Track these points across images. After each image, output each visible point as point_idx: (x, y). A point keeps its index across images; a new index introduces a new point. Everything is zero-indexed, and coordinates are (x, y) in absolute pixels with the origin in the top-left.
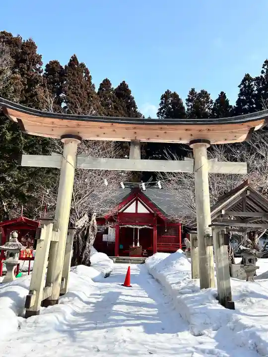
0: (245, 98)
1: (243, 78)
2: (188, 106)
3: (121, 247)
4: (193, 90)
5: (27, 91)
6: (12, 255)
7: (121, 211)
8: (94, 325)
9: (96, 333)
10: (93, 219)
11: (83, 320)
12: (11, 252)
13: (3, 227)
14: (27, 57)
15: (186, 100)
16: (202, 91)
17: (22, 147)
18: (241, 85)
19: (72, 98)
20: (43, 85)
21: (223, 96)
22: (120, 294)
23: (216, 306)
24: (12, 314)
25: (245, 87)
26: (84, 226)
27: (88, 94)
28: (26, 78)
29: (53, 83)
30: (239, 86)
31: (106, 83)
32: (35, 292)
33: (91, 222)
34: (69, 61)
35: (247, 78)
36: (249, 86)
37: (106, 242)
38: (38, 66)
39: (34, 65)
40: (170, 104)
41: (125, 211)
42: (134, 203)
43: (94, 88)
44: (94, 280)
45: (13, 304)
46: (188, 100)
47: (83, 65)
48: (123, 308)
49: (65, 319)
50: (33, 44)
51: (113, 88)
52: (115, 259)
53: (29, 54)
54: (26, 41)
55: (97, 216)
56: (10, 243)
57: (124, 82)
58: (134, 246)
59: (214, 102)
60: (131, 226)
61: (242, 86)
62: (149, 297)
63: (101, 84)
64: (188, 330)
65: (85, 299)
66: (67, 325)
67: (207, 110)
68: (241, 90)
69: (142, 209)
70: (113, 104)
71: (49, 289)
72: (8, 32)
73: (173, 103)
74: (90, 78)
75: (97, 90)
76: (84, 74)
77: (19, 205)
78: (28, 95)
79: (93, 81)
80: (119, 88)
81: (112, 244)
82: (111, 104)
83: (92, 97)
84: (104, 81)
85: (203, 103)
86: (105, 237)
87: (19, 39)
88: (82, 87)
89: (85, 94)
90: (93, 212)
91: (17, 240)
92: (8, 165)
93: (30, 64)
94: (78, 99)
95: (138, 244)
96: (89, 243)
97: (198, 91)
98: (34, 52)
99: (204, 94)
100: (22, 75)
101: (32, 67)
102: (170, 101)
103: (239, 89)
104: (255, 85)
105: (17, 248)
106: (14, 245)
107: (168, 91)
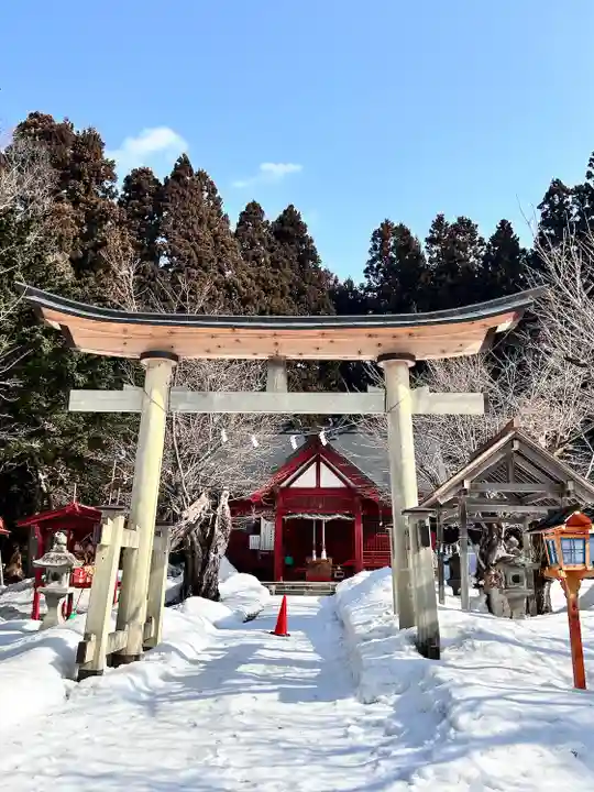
0: (553, 232)
1: (547, 190)
2: (431, 253)
3: (289, 560)
4: (440, 218)
5: (85, 237)
6: (56, 577)
7: (284, 484)
8: (197, 694)
9: (195, 704)
10: (222, 503)
11: (180, 686)
12: (53, 571)
13: (39, 523)
14: (84, 167)
15: (427, 240)
16: (461, 220)
17: (75, 367)
18: (543, 204)
19: (180, 246)
20: (120, 224)
21: (505, 228)
22: (261, 647)
23: (409, 655)
24: (55, 674)
25: (553, 207)
26: (199, 519)
27: (215, 236)
28: (82, 209)
29: (140, 216)
30: (540, 207)
31: (252, 212)
32: (93, 637)
33: (219, 510)
34: (172, 169)
35: (557, 188)
36: (562, 206)
37: (255, 552)
38: (107, 184)
39: (99, 182)
40: (392, 249)
41: (294, 485)
42: (313, 467)
43: (228, 222)
44: (217, 625)
45: (57, 659)
46: (430, 241)
47: (202, 176)
48: (258, 669)
49: (146, 684)
50: (96, 137)
51: (268, 222)
52: (273, 588)
53: (88, 160)
54: (81, 134)
55: (230, 498)
56: (52, 555)
57: (291, 206)
58: (315, 557)
59: (487, 241)
60: (307, 517)
61: (546, 206)
62: (315, 651)
63: (243, 214)
64: (355, 695)
65: (192, 655)
66: (149, 694)
67: (471, 260)
68: (544, 215)
69: (330, 480)
70: (268, 255)
71: (122, 635)
72: (45, 113)
73: (398, 249)
74: (218, 202)
75: (233, 228)
76: (206, 194)
77: (72, 479)
78: (88, 244)
79: (225, 209)
80: (281, 220)
81: (269, 556)
82: (264, 256)
83: (223, 243)
84: (247, 208)
85: (462, 246)
86: (254, 541)
87: (67, 126)
88: (201, 222)
89: (208, 238)
90: (223, 490)
91: (65, 547)
92: (46, 402)
93: (91, 180)
94: (193, 247)
95: (324, 553)
96: (215, 553)
97: (451, 220)
98: (98, 155)
99: (465, 226)
100: (75, 203)
101: (95, 187)
102: (392, 244)
103: (539, 212)
104: (574, 203)
105: (64, 563)
106: (60, 558)
107: (387, 221)
